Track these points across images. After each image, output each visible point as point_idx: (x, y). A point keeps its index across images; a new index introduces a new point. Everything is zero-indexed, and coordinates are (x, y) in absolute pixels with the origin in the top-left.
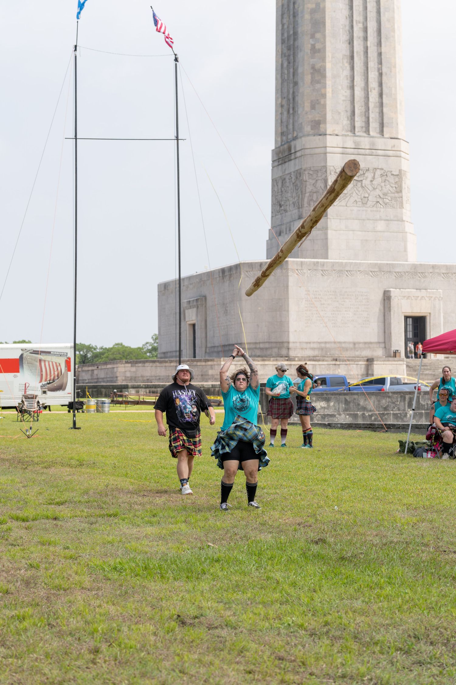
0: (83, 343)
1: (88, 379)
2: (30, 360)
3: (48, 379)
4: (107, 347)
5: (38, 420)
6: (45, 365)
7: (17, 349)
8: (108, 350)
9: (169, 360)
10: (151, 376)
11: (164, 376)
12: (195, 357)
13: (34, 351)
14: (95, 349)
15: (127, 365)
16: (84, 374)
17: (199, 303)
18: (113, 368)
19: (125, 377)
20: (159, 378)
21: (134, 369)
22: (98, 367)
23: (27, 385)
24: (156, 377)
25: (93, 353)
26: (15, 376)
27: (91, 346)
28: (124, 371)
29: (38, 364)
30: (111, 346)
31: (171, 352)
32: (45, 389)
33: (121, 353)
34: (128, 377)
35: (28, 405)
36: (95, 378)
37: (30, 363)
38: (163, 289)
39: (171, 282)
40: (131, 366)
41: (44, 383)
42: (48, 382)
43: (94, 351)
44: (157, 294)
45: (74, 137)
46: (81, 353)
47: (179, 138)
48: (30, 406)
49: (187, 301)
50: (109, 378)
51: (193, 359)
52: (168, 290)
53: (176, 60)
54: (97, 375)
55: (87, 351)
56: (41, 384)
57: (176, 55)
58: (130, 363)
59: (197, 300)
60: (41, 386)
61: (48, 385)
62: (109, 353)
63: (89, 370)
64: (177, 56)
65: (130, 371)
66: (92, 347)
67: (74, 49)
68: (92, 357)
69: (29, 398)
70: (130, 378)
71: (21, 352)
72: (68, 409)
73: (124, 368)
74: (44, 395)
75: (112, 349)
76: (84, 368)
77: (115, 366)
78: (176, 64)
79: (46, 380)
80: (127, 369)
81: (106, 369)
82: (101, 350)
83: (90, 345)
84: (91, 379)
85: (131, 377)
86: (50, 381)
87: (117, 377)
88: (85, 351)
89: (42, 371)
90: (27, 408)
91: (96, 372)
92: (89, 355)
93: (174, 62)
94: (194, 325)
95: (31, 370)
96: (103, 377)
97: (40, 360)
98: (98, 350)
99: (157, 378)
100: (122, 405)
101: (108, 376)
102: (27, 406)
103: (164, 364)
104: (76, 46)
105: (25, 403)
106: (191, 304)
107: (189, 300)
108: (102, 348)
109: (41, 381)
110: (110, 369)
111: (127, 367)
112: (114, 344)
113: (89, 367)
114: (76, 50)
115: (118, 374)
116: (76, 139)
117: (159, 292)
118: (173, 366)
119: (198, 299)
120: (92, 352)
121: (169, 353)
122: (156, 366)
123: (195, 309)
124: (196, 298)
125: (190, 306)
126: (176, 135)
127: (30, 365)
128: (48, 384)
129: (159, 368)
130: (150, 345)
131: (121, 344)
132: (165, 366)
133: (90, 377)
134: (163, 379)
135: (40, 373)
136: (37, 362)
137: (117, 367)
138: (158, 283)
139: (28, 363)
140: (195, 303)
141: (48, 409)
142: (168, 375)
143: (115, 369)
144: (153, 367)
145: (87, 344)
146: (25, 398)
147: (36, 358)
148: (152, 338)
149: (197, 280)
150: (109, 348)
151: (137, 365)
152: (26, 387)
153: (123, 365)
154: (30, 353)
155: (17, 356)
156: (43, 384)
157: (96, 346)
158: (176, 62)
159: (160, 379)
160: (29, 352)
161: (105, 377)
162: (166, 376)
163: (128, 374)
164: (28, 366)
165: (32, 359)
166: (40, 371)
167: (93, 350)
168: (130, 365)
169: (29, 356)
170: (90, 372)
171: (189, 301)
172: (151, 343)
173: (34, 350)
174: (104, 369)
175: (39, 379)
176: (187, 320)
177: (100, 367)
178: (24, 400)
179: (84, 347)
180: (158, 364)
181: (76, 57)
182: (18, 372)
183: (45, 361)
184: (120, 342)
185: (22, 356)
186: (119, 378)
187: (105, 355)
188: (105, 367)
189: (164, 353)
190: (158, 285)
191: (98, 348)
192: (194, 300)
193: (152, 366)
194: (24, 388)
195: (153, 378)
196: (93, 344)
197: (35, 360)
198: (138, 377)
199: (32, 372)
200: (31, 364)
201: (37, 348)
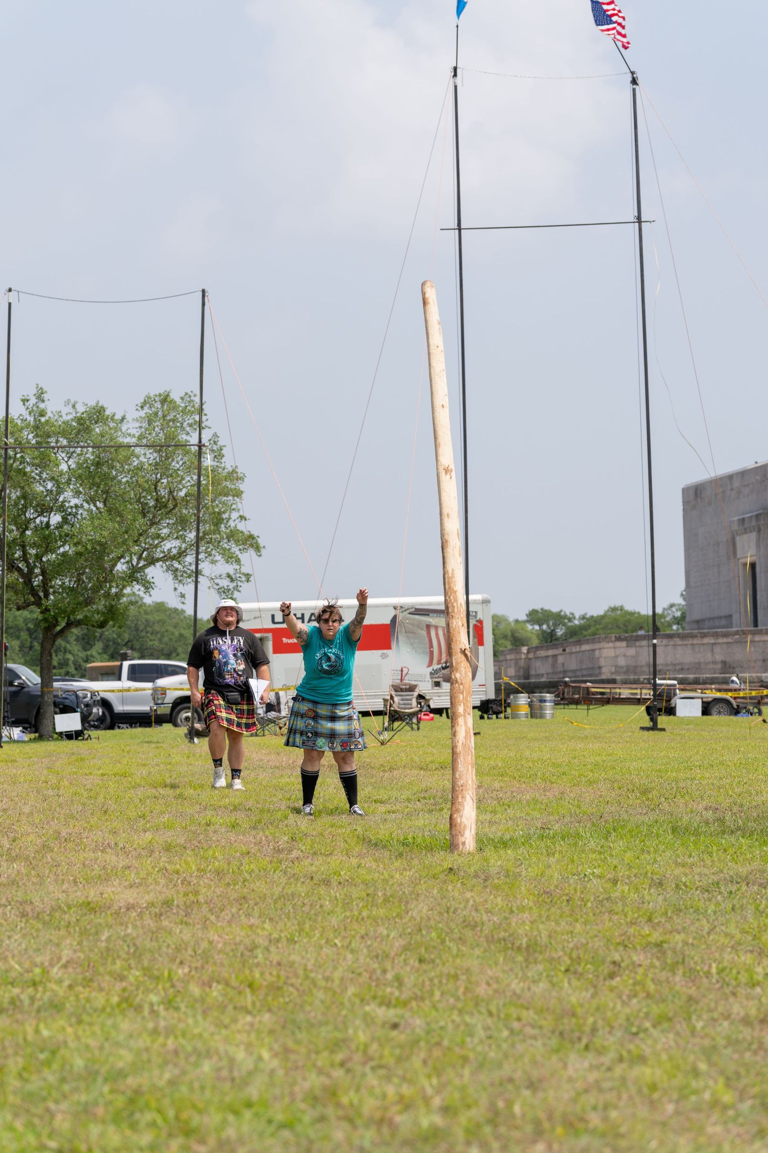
0: (546, 608)
1: (548, 674)
2: (411, 626)
3: (443, 660)
4: (595, 615)
5: (418, 729)
6: (437, 634)
7: (386, 606)
8: (595, 621)
9: (700, 633)
10: (667, 665)
11: (690, 664)
12: (756, 625)
13: (417, 610)
14: (570, 620)
15: (618, 644)
16: (538, 664)
17: (762, 522)
18: (593, 650)
19: (616, 667)
20: (680, 667)
21: (632, 651)
22: (564, 650)
23: (405, 671)
24: (675, 665)
25: (568, 628)
26: (384, 656)
27: (563, 613)
28: (613, 655)
29: (424, 633)
30: (602, 613)
31: (709, 619)
32: (438, 677)
33: (622, 626)
34: (622, 667)
35: (401, 702)
36: (559, 670)
37: (410, 633)
38: (692, 497)
39: (708, 482)
40: (627, 646)
41: (436, 666)
42: (444, 665)
43: (570, 624)
44: (682, 508)
45: (456, 227)
46: (545, 627)
47: (643, 219)
48: (404, 704)
49: (739, 520)
50: (585, 669)
51: (753, 628)
52: (701, 498)
53: (634, 82)
54: (563, 664)
55: (555, 625)
56: (430, 669)
57: (633, 73)
58: (625, 639)
59: (757, 516)
60: (431, 673)
61: (443, 671)
62: (598, 626)
63: (547, 657)
64: (635, 76)
65: (625, 656)
66: (565, 617)
67: (453, 74)
68: (565, 634)
69: (402, 690)
70: (625, 669)
71: (392, 613)
72: (480, 713)
73: (613, 650)
74: (437, 690)
75: (602, 617)
76: (538, 652)
77: (597, 646)
78: (634, 90)
79: (439, 662)
80: (618, 651)
81: (579, 652)
82: (582, 622)
83: (561, 611)
84: (553, 673)
85: (627, 666)
86: (446, 663)
87: (600, 668)
88: (551, 623)
89: (431, 646)
90: (399, 707)
91: (561, 659)
92: (560, 632)
93: (630, 87)
94: (753, 566)
95: (411, 644)
96: (574, 668)
97: (428, 627)
98: (577, 622)
99: (678, 667)
100: (579, 707)
101: (584, 666)
102: (399, 704)
103: (690, 641)
104: (455, 69)
105: (396, 699)
106: (746, 525)
107: (741, 517)
108: (583, 617)
109: (430, 664)
110: (587, 653)
111: (620, 647)
112: (606, 608)
113: (547, 649)
114: (455, 75)
115: (602, 662)
116: (460, 229)
117: (685, 503)
118: (709, 644)
119: (760, 514)
120: (564, 625)
121: (707, 622)
122: (675, 645)
123: (754, 535)
124: (755, 513)
125: (745, 529)
126: (636, 214)
127: (409, 635)
128: (444, 668)
129: (680, 648)
130: (677, 610)
131: (622, 608)
132: (693, 645)
133: (550, 670)
134: (688, 669)
135: (428, 650)
136: (422, 629)
137: (600, 649)
138: (683, 486)
139: (406, 632)
140: (754, 523)
141: (444, 715)
142: (697, 661)
143: (597, 653)
144: (669, 647)
145: (555, 609)
146: (396, 691)
147: (420, 621)
148: (682, 595)
149: (757, 477)
150: (598, 616)
151: (637, 643)
152: (404, 675)
153: (611, 645)
154: (410, 613)
155: (387, 621)
156: (435, 668)
157: (573, 614)
158: (635, 86)
159: (682, 669)
160: (408, 611)
161: (579, 668)
162: (694, 663)
163: (622, 662)
164: (408, 637)
165: (413, 624)
166: (427, 646)
167: (566, 621)
168: (624, 644)
169: (407, 619)
170: (550, 659)
171: (743, 519)
172: (679, 605)
173: (417, 607)
174: (576, 652)
175: (427, 660)
176: (739, 556)
177: (568, 650)
178: (393, 693)
179: (548, 616)
180: (678, 641)
181: (456, 87)
182: (388, 647)
183: (436, 628)
184: (618, 604)
185: (394, 618)
186: (604, 670)
187: (590, 631)
188: (578, 649)
189: (698, 622)
190: (683, 490)
191: (577, 617)
192: (751, 517)
193: (666, 646)
194: (400, 678)
195: (670, 668)
196: (567, 611)
197: (418, 627)
198: (641, 667)
199: (414, 648)
200: (412, 633)
201: (421, 605)
